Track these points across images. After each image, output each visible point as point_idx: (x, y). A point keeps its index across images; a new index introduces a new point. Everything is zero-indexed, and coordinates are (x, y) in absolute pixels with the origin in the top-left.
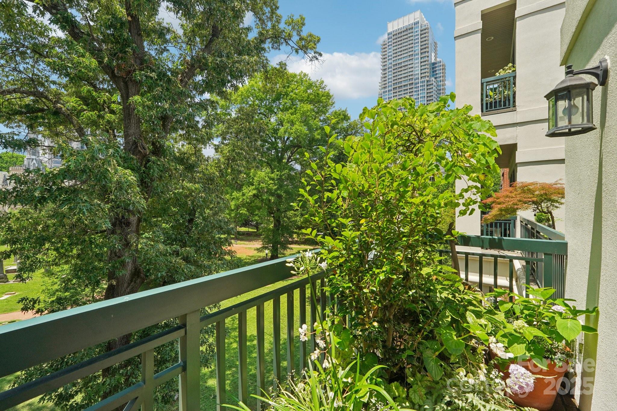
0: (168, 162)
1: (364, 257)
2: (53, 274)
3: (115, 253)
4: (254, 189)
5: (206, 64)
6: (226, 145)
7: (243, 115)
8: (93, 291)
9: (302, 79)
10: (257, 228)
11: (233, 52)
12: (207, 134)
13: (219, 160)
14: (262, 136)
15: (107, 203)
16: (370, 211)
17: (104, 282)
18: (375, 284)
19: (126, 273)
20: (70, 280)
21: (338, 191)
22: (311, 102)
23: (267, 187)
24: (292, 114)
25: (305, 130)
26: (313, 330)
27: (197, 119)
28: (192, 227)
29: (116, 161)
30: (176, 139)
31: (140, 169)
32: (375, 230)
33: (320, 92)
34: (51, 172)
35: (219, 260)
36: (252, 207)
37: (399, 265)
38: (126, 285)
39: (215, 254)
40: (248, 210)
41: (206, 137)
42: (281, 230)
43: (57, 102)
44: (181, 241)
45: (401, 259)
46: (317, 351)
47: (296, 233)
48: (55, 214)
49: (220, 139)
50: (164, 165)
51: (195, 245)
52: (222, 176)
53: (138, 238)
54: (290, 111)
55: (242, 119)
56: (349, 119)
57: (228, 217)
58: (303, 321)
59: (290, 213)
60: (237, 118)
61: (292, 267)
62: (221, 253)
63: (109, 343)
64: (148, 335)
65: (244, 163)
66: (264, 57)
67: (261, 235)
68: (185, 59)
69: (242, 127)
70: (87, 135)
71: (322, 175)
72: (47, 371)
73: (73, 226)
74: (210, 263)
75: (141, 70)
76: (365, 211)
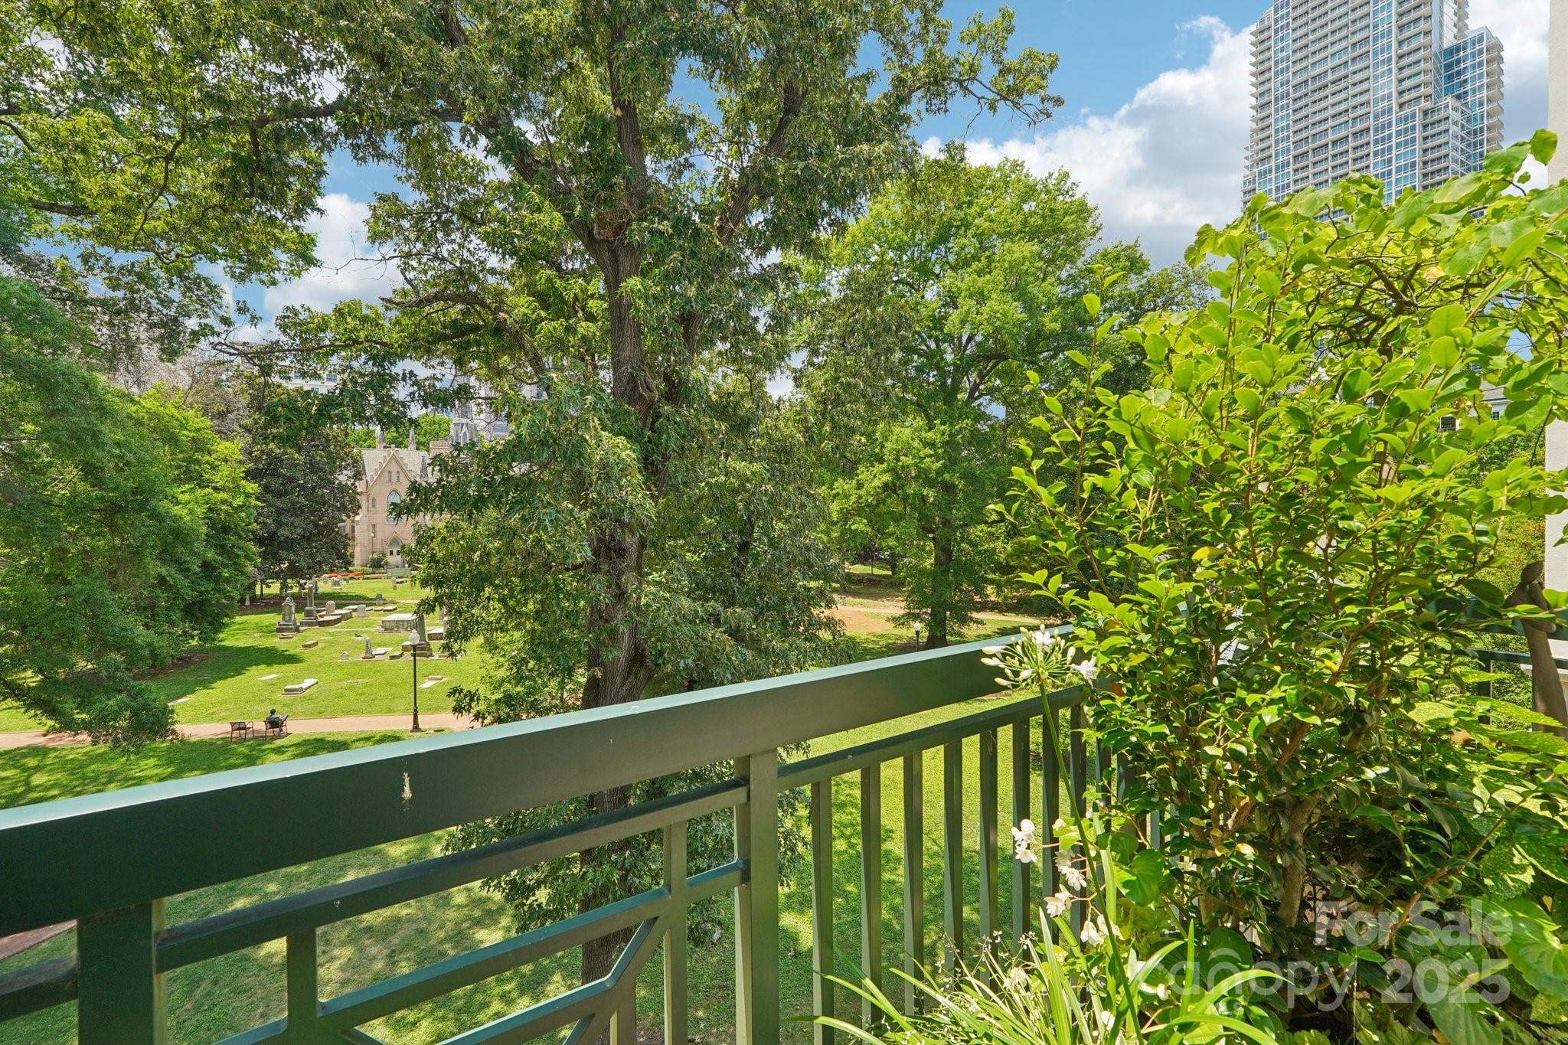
0: (696, 416)
1: (1205, 654)
2: (497, 647)
3: (599, 612)
4: (885, 471)
5: (772, 182)
6: (820, 367)
7: (857, 290)
8: (562, 686)
9: (1009, 177)
10: (893, 567)
11: (832, 140)
12: (776, 346)
13: (803, 405)
14: (904, 338)
15: (584, 507)
16: (1228, 526)
17: (581, 671)
18: (1244, 735)
19: (618, 655)
20: (524, 662)
21: (1125, 470)
22: (1034, 235)
23: (916, 465)
24: (980, 273)
25: (1016, 311)
26: (1051, 838)
27: (754, 312)
28: (747, 562)
29: (600, 419)
30: (711, 362)
31: (642, 435)
32: (1243, 581)
33: (1058, 206)
34: (493, 448)
35: (806, 639)
36: (879, 514)
37: (1331, 687)
38: (619, 680)
39: (797, 625)
40: (870, 523)
41: (774, 354)
42: (954, 574)
43: (499, 309)
44: (724, 592)
45: (1336, 668)
46: (1064, 895)
47: (992, 582)
48: (501, 531)
49: (804, 354)
50: (688, 422)
51: (754, 603)
52: (811, 441)
53: (640, 583)
54: (975, 265)
55: (854, 301)
56: (1146, 266)
57: (825, 538)
58: (1022, 811)
59: (978, 531)
60: (844, 300)
61: (997, 667)
62: (810, 625)
63: (591, 797)
64: (662, 793)
65: (862, 408)
66: (908, 138)
67: (903, 584)
68: (726, 177)
69: (857, 322)
70: (549, 370)
71: (1075, 428)
72: (493, 833)
73: (529, 555)
74: (786, 645)
75: (641, 219)
76: (1210, 525)
